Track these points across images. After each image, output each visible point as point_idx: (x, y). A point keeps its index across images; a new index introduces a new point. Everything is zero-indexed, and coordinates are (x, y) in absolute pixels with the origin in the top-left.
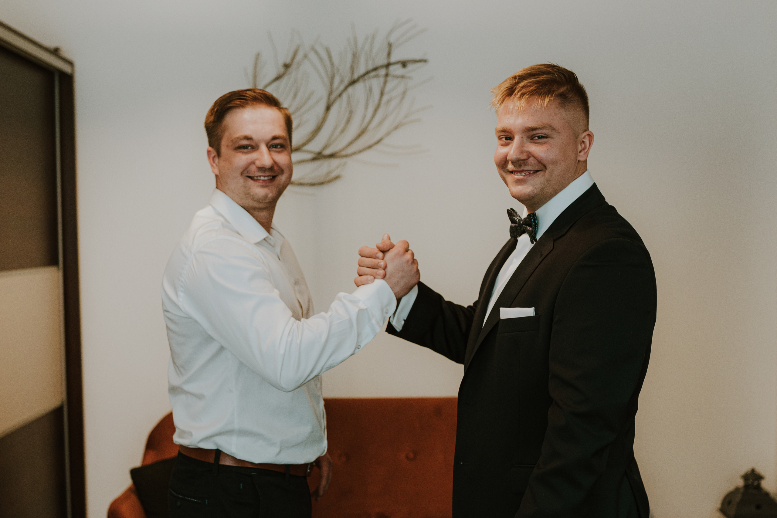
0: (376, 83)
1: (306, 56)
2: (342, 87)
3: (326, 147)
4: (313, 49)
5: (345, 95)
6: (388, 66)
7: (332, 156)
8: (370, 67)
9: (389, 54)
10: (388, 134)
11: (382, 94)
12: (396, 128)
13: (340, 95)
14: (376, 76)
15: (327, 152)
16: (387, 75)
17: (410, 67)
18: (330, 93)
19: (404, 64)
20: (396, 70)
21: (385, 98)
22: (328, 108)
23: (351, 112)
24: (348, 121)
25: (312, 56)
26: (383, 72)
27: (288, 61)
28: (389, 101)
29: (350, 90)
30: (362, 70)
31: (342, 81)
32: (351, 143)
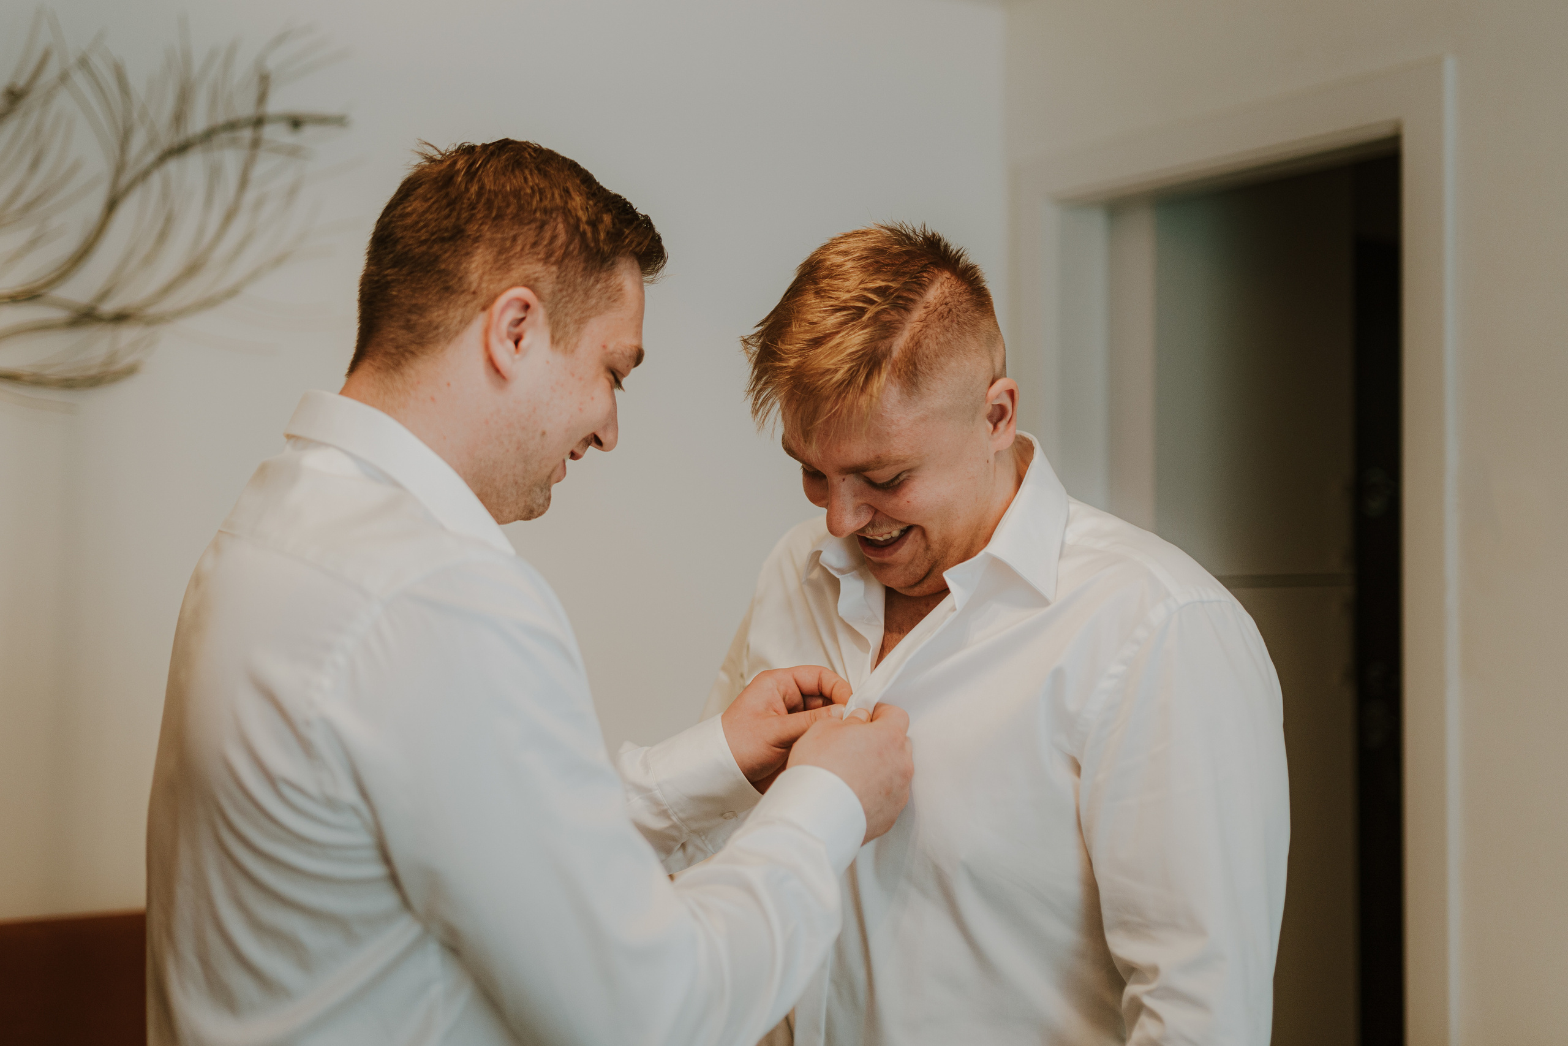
0: (230, 159)
1: (64, 78)
2: (151, 157)
3: (104, 295)
4: (83, 63)
5: (156, 179)
6: (258, 122)
7: (120, 318)
8: (221, 118)
9: (262, 98)
10: (254, 276)
11: (244, 183)
12: (279, 261)
13: (145, 175)
14: (234, 142)
15: (109, 307)
16: (256, 144)
17: (309, 132)
18: (120, 169)
19: (296, 123)
20: (275, 133)
21: (250, 196)
22: (112, 205)
23: (169, 221)
24: (162, 237)
25: (79, 79)
26: (247, 134)
27: (21, 83)
28: (259, 204)
29: (172, 166)
30: (198, 123)
31: (152, 142)
32: (168, 289)
